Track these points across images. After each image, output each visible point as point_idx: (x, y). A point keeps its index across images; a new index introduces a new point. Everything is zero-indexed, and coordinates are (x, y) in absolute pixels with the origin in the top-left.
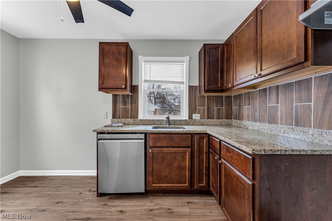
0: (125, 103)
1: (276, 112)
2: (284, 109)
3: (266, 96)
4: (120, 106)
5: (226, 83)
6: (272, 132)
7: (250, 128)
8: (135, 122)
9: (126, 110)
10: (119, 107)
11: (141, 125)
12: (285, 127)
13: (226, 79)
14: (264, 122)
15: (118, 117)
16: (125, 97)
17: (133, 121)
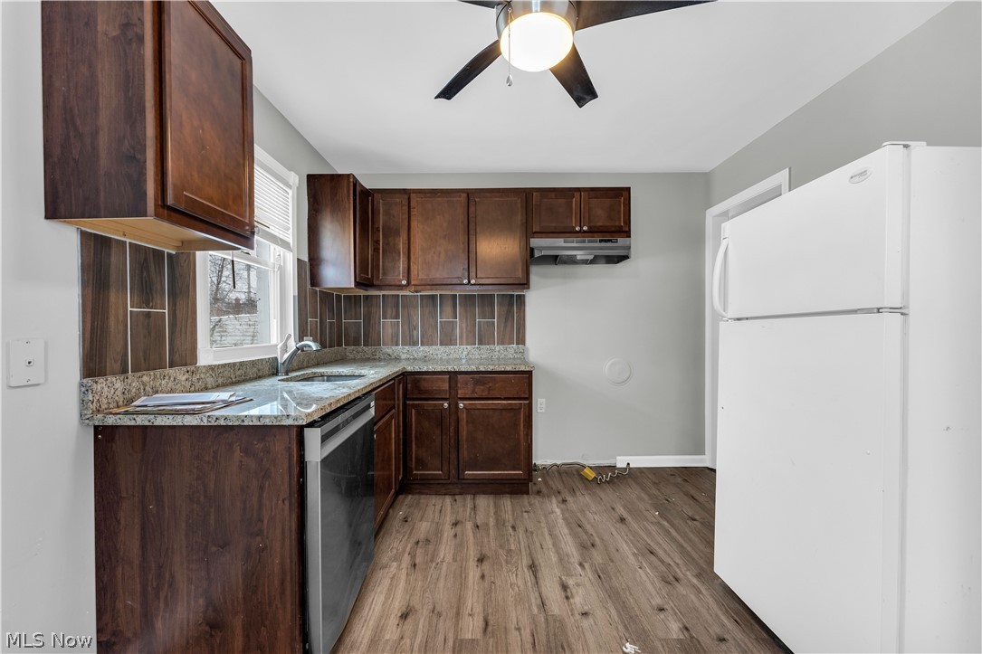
0: (146, 292)
1: (453, 329)
2: (464, 325)
3: (435, 306)
4: (128, 305)
5: (384, 274)
6: (451, 356)
7: (403, 357)
8: (195, 379)
9: (149, 326)
10: (121, 312)
11: (212, 388)
12: (468, 347)
13: (383, 266)
14: (432, 345)
15: (117, 366)
16: (146, 260)
17: (186, 376)
